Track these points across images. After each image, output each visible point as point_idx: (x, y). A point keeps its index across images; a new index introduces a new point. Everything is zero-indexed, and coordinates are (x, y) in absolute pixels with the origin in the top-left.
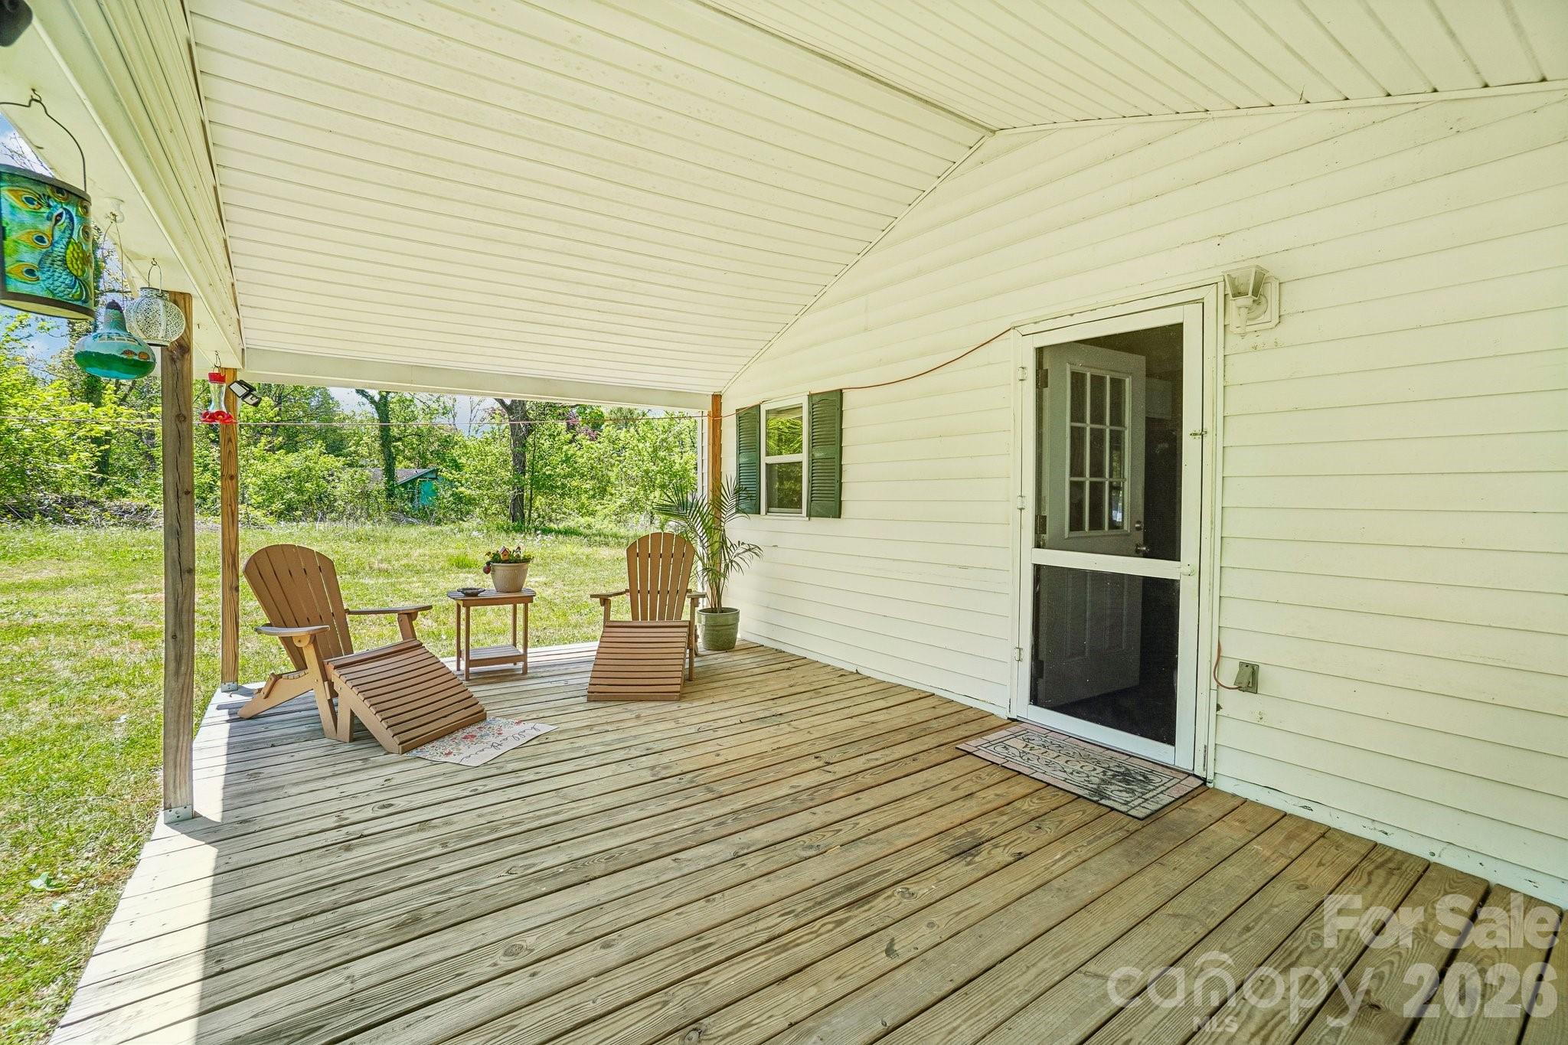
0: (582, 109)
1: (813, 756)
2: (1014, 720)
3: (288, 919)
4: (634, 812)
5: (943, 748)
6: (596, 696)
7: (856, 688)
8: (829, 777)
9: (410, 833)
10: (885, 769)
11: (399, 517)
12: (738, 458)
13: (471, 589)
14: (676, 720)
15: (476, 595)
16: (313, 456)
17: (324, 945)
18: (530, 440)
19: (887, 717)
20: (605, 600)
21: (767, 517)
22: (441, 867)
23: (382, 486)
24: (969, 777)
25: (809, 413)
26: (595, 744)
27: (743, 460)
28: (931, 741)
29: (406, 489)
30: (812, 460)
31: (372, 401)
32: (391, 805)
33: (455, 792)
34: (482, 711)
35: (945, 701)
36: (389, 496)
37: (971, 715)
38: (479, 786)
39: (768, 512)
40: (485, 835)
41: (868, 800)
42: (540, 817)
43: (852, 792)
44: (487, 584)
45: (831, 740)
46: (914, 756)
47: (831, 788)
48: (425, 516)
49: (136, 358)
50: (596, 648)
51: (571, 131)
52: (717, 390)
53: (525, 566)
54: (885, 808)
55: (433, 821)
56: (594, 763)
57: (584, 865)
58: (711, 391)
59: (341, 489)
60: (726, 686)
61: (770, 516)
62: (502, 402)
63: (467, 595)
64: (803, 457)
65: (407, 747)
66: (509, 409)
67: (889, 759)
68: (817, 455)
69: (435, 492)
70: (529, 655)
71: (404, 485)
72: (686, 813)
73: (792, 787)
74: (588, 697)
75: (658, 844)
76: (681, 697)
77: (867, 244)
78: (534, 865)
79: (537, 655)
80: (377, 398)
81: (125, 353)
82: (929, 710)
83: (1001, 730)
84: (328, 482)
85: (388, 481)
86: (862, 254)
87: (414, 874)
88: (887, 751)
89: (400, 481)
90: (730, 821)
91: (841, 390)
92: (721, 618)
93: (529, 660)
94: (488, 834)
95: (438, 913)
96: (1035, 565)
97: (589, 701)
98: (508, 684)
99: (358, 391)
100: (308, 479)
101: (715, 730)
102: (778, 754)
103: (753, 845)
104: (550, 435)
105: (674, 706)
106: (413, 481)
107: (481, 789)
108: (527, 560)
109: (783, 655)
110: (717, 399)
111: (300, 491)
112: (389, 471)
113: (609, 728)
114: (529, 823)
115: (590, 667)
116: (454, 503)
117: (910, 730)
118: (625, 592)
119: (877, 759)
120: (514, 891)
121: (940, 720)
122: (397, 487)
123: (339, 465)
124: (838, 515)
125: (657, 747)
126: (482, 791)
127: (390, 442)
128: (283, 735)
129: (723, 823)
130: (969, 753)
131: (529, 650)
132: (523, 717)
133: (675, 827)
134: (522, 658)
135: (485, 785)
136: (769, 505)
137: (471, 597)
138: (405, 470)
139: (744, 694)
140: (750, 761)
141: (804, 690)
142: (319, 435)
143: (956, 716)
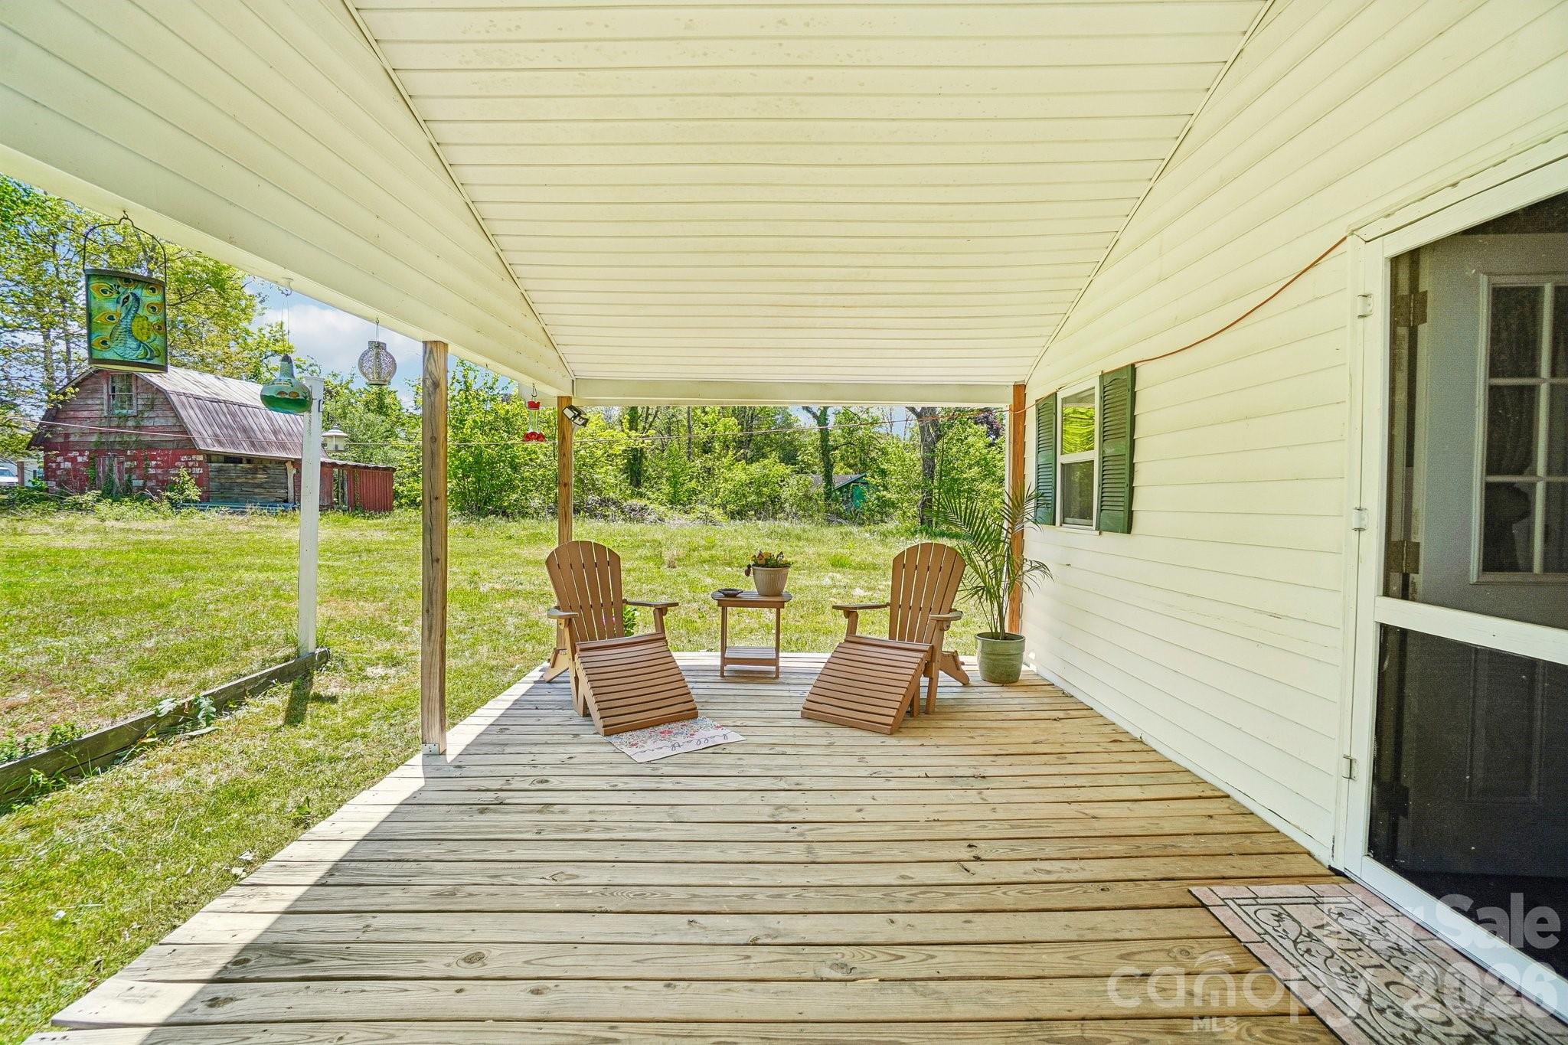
0: (729, 95)
1: (966, 843)
2: (1338, 873)
3: (391, 858)
4: (713, 851)
5: (1165, 885)
6: (808, 714)
7: (1121, 762)
8: (963, 878)
9: (531, 812)
10: (1046, 891)
11: (835, 517)
12: (1037, 457)
13: (732, 590)
14: (862, 758)
15: (734, 596)
16: (772, 466)
17: (384, 890)
18: (939, 445)
19: (1126, 813)
20: (850, 613)
21: (1061, 529)
22: (519, 851)
23: (822, 490)
24: (1169, 944)
25: (1101, 397)
26: (756, 766)
27: (1042, 460)
28: (1156, 867)
29: (841, 493)
30: (1103, 459)
31: (814, 415)
32: (547, 781)
33: (598, 783)
34: (695, 709)
35: (1238, 810)
36: (827, 499)
37: (1266, 843)
38: (620, 783)
39: (1063, 522)
40: (576, 833)
41: (982, 927)
42: (632, 829)
43: (972, 908)
44: (749, 587)
45: (1013, 827)
46: (1104, 884)
47: (948, 895)
48: (856, 518)
49: (287, 396)
50: (826, 661)
51: (730, 123)
52: (1019, 379)
53: (784, 570)
54: (993, 948)
55: (556, 806)
56: (734, 786)
57: (612, 894)
58: (1011, 381)
59: (785, 493)
60: (961, 728)
61: (1065, 528)
62: (913, 410)
63: (727, 595)
64: (1094, 455)
65: (610, 731)
66: (919, 416)
67: (1066, 877)
68: (1109, 451)
69: (861, 496)
70: (780, 659)
71: (840, 489)
72: (758, 870)
73: (903, 877)
74: (802, 713)
75: (695, 896)
76: (895, 730)
77: (1160, 162)
78: (577, 877)
79: (788, 661)
80: (818, 414)
81: (280, 393)
82: (1199, 820)
83: (1301, 882)
84: (781, 487)
85: (827, 485)
86: (1154, 179)
87: (494, 851)
88: (1074, 865)
89: (837, 486)
90: (790, 896)
91: (1133, 365)
92: (1001, 646)
93: (781, 664)
94: (581, 832)
95: (470, 895)
96: (1382, 625)
97: (803, 717)
98: (751, 686)
99: (804, 408)
100: (766, 484)
101: (888, 779)
102: (931, 827)
103: (786, 935)
104: (958, 440)
105: (877, 740)
106: (847, 486)
107: (621, 786)
108: (787, 565)
109: (1070, 700)
110: (1020, 390)
111: (759, 494)
112: (828, 477)
113: (789, 750)
114: (620, 832)
115: (814, 679)
116: (878, 506)
117: (1139, 841)
118: (885, 606)
119: (1049, 872)
120: (536, 898)
121: (1203, 839)
122: (834, 491)
123: (788, 471)
124: (1129, 531)
125: (808, 784)
126: (621, 788)
127: (829, 452)
128: (552, 701)
129: (780, 896)
130: (1204, 906)
131: (781, 654)
132: (726, 722)
133: (731, 883)
134: (774, 662)
135: (627, 783)
136: (1064, 516)
137: (729, 598)
138: (842, 475)
139: (972, 741)
140: (887, 828)
141: (1048, 751)
142: (781, 447)
143: (1237, 839)
